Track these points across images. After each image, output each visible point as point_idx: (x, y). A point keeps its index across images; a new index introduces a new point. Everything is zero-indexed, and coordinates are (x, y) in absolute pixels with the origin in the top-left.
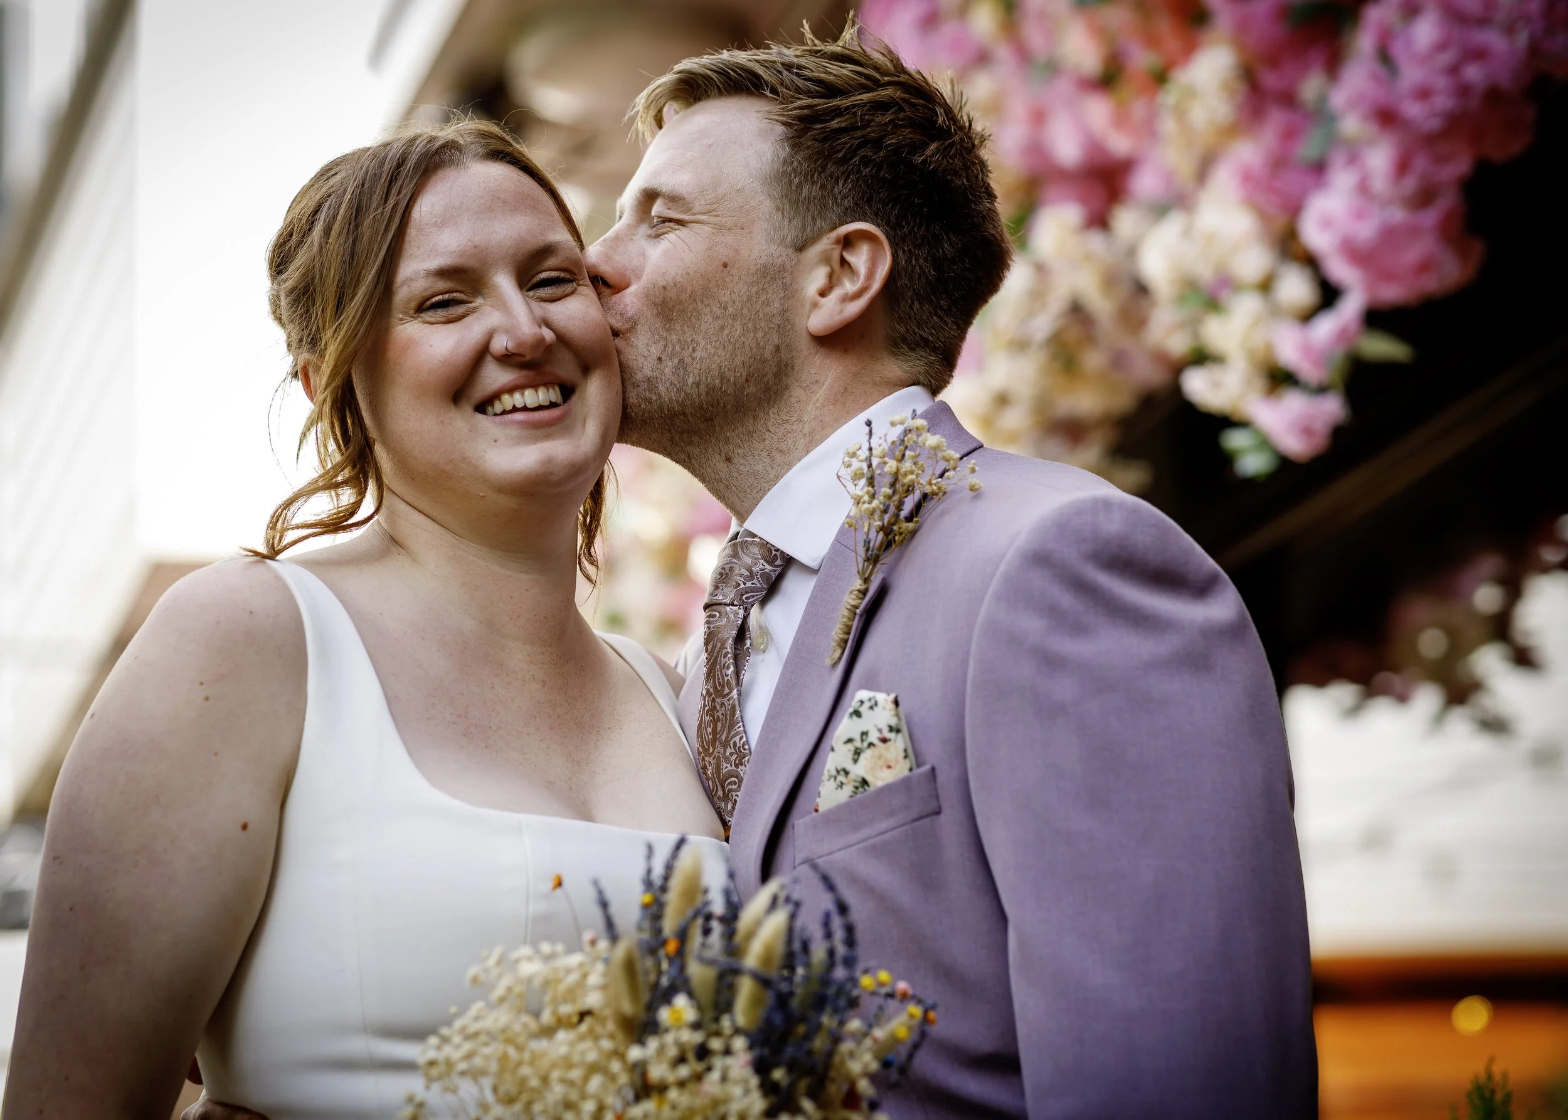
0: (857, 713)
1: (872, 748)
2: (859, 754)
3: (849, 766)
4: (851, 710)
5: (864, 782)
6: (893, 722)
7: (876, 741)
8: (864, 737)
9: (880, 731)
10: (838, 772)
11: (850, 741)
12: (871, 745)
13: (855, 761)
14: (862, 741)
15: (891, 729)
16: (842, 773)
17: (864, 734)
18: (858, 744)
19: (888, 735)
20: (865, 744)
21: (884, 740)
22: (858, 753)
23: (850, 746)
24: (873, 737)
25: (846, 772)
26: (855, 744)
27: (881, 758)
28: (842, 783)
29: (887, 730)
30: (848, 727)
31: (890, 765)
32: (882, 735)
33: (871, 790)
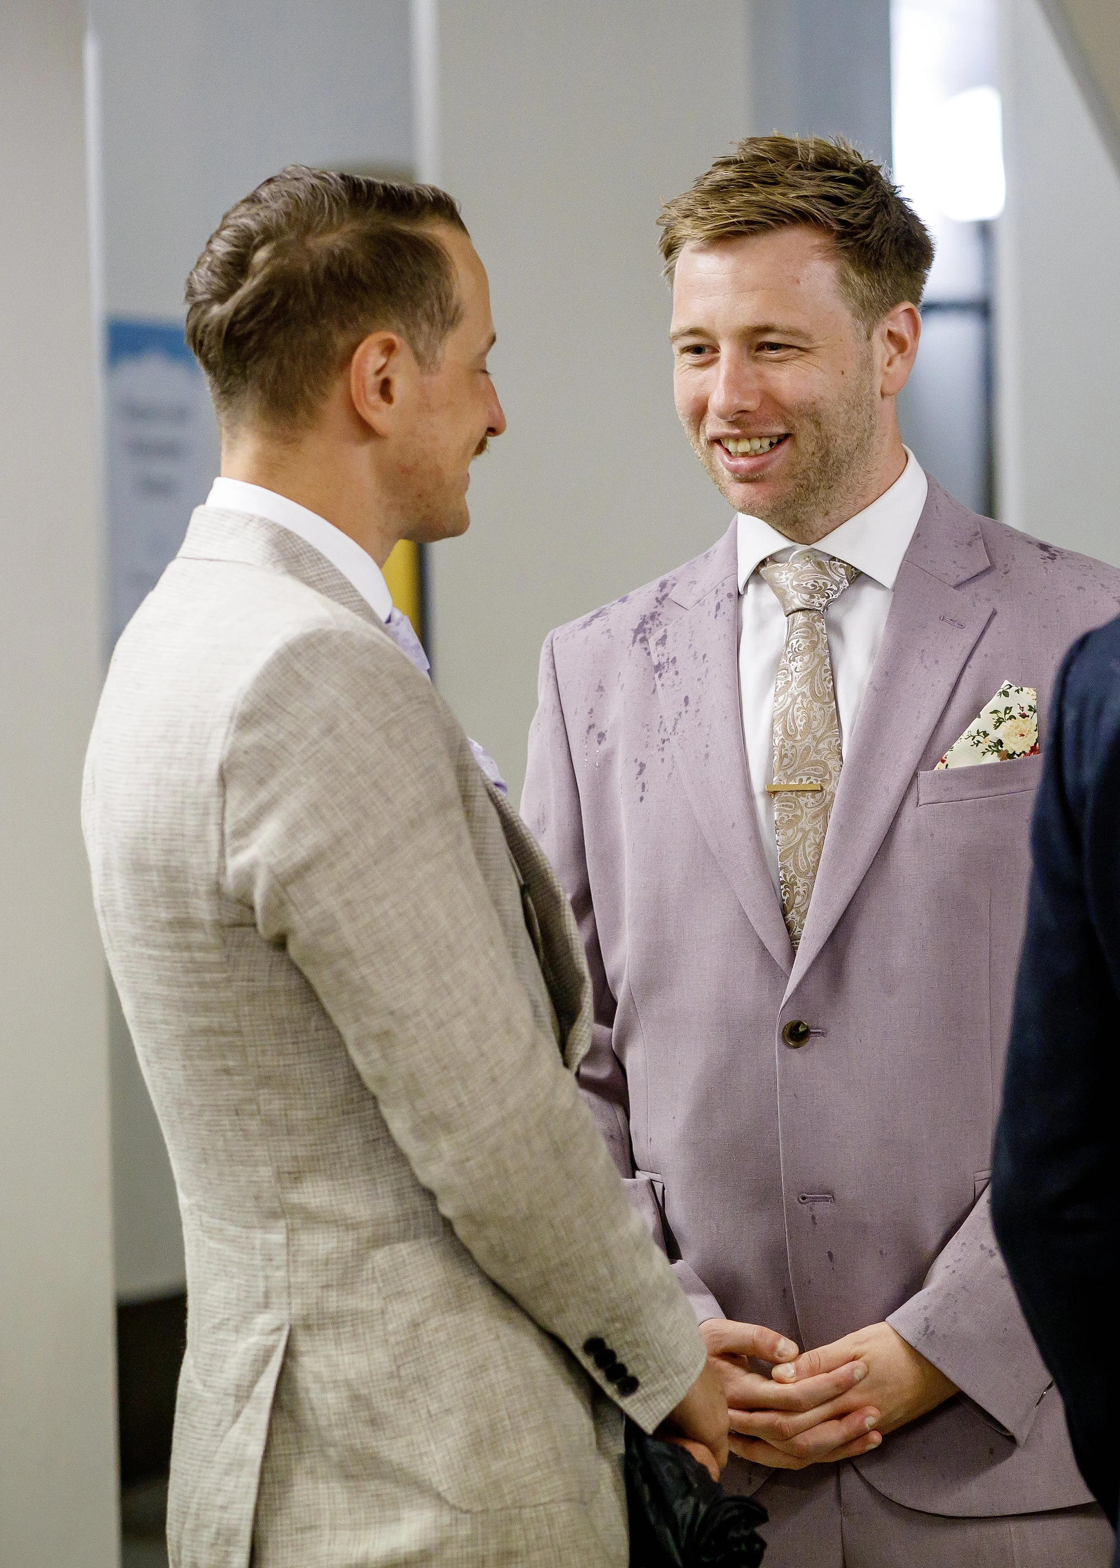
0: (1006, 694)
1: (1012, 719)
2: (1000, 723)
3: (990, 730)
4: (999, 690)
5: (1000, 743)
6: (1034, 704)
7: (1017, 716)
8: (1008, 711)
9: (1022, 708)
10: (978, 733)
11: (996, 712)
12: (1013, 717)
13: (996, 727)
14: (1005, 713)
15: (1030, 708)
16: (982, 734)
17: (1008, 709)
18: (1002, 715)
19: (1026, 712)
20: (1007, 716)
21: (1024, 716)
22: (1000, 721)
23: (995, 716)
24: (1015, 712)
25: (986, 734)
26: (999, 714)
27: (1017, 728)
28: (979, 742)
29: (1026, 708)
30: (996, 702)
31: (1023, 735)
32: (1021, 712)
33: (1004, 749)
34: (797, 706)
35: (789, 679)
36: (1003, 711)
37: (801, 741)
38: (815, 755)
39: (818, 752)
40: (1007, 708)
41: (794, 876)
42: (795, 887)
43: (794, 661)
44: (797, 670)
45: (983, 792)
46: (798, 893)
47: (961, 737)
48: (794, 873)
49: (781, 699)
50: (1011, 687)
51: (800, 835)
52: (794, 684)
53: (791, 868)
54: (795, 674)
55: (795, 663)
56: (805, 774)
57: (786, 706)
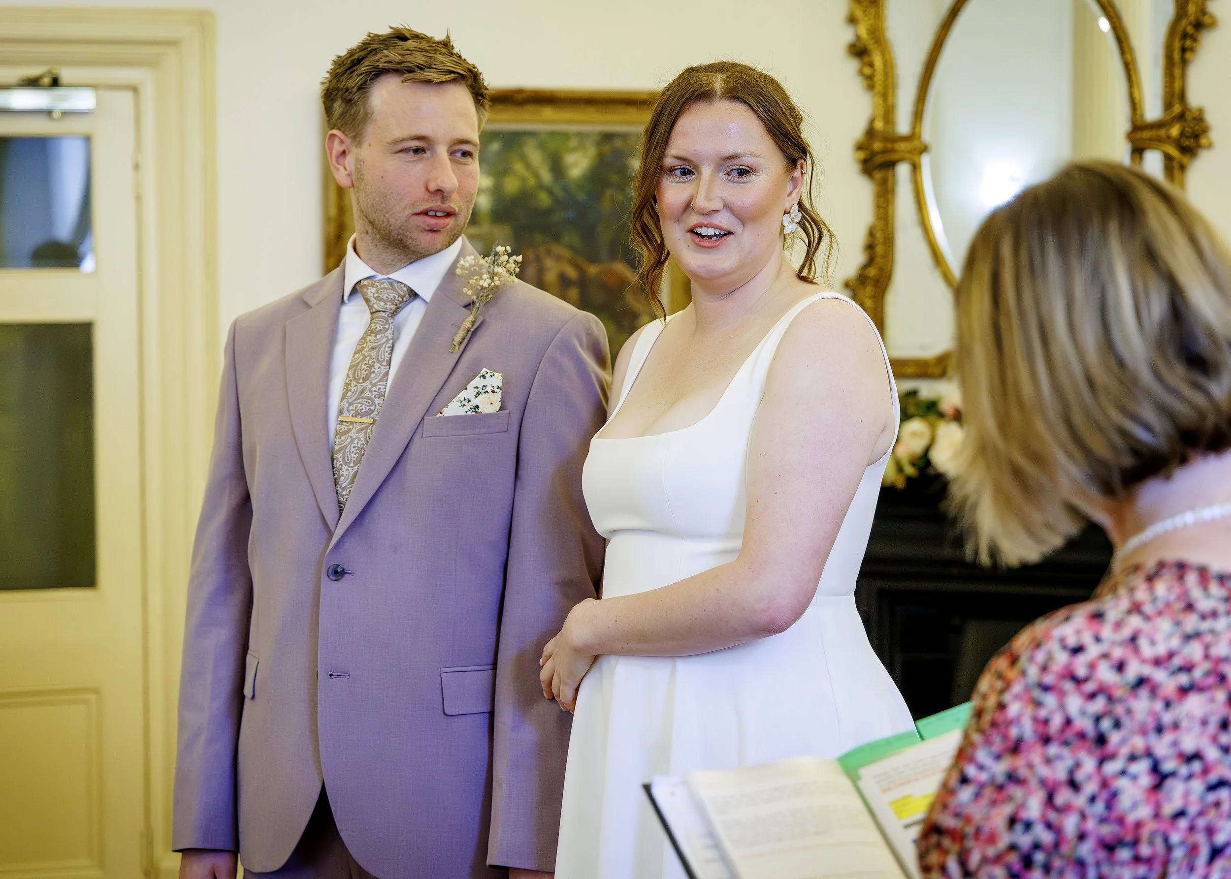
0: (484, 377)
1: (487, 393)
2: (479, 394)
3: (472, 398)
4: (481, 375)
5: (477, 407)
6: (500, 385)
7: (490, 391)
8: (484, 388)
9: (493, 387)
10: (465, 399)
11: (477, 387)
12: (486, 392)
13: (476, 397)
14: (482, 389)
15: (498, 388)
16: (467, 400)
18: (480, 390)
19: (496, 390)
20: (484, 391)
21: (493, 392)
22: (478, 394)
23: (476, 390)
24: (489, 389)
25: (469, 401)
26: (479, 389)
27: (488, 399)
28: (464, 405)
29: (496, 387)
30: (477, 381)
31: (492, 404)
32: (493, 389)
33: (479, 411)
34: (365, 362)
35: (365, 345)
36: (481, 387)
37: (361, 383)
38: (368, 393)
39: (371, 392)
40: (484, 386)
41: (341, 465)
42: (341, 471)
43: (370, 335)
44: (371, 341)
45: (461, 432)
46: (342, 475)
47: (454, 400)
48: (341, 463)
49: (356, 356)
50: (488, 373)
51: (349, 440)
52: (366, 349)
53: (341, 460)
54: (369, 343)
55: (370, 337)
56: (359, 403)
57: (358, 361)
